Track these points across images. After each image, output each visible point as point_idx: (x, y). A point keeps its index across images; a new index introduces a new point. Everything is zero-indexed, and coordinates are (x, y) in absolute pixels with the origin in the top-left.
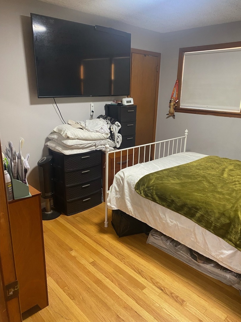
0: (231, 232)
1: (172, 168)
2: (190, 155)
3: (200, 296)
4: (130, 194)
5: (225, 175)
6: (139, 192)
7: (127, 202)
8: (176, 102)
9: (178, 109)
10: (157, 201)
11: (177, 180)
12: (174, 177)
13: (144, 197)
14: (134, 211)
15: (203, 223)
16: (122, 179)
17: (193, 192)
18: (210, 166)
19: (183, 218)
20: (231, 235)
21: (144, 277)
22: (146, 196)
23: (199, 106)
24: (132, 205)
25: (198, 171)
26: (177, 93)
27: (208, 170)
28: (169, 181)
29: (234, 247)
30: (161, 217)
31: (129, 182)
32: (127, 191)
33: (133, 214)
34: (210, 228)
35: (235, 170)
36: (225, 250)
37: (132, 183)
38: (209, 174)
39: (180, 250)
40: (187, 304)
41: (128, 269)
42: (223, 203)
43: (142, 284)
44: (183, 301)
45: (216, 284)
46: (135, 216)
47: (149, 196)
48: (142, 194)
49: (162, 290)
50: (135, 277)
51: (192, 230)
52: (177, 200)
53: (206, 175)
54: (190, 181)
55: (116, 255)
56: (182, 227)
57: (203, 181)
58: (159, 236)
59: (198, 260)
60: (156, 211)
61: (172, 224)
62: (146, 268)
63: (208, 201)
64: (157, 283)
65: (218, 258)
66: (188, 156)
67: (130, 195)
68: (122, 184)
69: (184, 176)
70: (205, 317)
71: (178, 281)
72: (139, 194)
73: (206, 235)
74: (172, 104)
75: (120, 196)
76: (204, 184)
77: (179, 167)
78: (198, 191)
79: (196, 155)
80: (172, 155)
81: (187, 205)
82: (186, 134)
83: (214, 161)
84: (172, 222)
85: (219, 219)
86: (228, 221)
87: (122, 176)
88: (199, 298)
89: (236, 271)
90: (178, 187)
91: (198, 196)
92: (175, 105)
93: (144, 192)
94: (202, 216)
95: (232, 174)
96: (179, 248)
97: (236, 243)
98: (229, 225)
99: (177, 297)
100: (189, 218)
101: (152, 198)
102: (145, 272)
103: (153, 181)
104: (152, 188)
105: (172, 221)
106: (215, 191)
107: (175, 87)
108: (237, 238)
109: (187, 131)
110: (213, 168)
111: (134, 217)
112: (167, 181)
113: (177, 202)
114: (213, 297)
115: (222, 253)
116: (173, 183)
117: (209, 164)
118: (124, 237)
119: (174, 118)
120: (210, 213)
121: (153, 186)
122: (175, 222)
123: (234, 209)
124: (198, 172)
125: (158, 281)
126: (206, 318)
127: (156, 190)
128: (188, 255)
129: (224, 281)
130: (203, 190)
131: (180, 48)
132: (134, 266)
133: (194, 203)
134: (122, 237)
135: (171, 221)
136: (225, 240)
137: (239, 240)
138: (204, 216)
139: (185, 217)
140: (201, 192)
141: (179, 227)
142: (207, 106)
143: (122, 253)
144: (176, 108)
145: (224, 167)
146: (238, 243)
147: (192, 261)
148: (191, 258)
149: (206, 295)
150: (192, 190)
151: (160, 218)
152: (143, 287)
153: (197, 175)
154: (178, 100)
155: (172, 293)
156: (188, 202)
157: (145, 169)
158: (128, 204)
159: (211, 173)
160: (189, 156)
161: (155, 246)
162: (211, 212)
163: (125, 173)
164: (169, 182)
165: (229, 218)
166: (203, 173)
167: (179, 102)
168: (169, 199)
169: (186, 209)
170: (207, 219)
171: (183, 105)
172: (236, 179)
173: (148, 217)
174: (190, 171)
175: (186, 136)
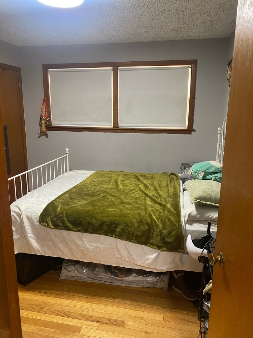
0: (152, 236)
1: (70, 190)
2: (78, 173)
3: (135, 309)
4: (33, 230)
5: (121, 187)
6: (46, 225)
7: (31, 240)
8: (47, 120)
9: (50, 128)
10: (70, 228)
11: (83, 200)
12: (78, 199)
13: (53, 229)
14: (42, 248)
15: (125, 236)
16: (17, 215)
17: (107, 208)
18: (103, 181)
19: (103, 238)
20: (153, 239)
21: (74, 317)
22: (56, 226)
23: (73, 123)
24: (38, 242)
25: (95, 187)
26: (46, 111)
27: (103, 184)
28: (76, 203)
29: (157, 249)
30: (78, 244)
31: (29, 216)
32: (29, 228)
33: (40, 251)
34: (132, 239)
35: (125, 180)
36: (150, 255)
37: (34, 216)
38: (107, 188)
39: (99, 273)
40: (127, 323)
41: (52, 317)
42: (137, 212)
43: (76, 326)
44: (123, 322)
45: (142, 291)
46: (45, 253)
47: (59, 226)
48: (51, 225)
49: (99, 322)
50: (65, 322)
51: (115, 247)
52: (93, 221)
53: (105, 190)
54: (95, 198)
55: (29, 308)
56: (104, 247)
57: (107, 196)
58: (73, 267)
59: (119, 275)
60: (71, 240)
61: (92, 248)
62: (72, 307)
63: (123, 213)
64: (91, 317)
65: (144, 265)
66: (76, 174)
67: (33, 232)
68: (19, 220)
69: (87, 195)
70: (148, 327)
71: (110, 305)
72: (46, 226)
73: (129, 247)
74: (43, 122)
75: (18, 236)
76: (110, 199)
77: (76, 188)
78: (109, 206)
79: (84, 173)
80: (58, 176)
81: (105, 222)
82: (67, 152)
83: (103, 175)
84: (92, 246)
85: (138, 227)
86: (147, 227)
87: (18, 211)
88: (135, 311)
89: (161, 271)
90: (89, 208)
91: (112, 210)
92: (46, 123)
93: (52, 223)
94: (123, 229)
95: (125, 184)
96: (97, 271)
97: (158, 245)
98: (149, 230)
99: (116, 321)
100: (110, 236)
101: (64, 227)
102: (72, 311)
103: (59, 208)
104: (61, 215)
105: (92, 244)
106: (122, 203)
107: (43, 104)
108: (158, 240)
109: (67, 149)
110: (106, 182)
111: (43, 255)
112: (74, 204)
113: (94, 223)
114: (145, 305)
115: (148, 259)
116: (82, 205)
117: (101, 179)
118: (31, 283)
119: (47, 137)
120: (130, 225)
121: (62, 213)
122: (95, 245)
123: (148, 215)
124: (96, 189)
125: (90, 314)
126: (150, 327)
127: (68, 216)
128: (108, 274)
129: (148, 286)
130: (113, 205)
131: (43, 65)
132: (58, 311)
133: (111, 219)
134: (27, 284)
135: (90, 245)
136: (148, 246)
137: (160, 242)
138: (124, 229)
139: (104, 236)
140: (112, 207)
141: (100, 248)
142: (81, 123)
143: (36, 303)
144: (48, 126)
145: (115, 179)
146: (160, 244)
147: (114, 279)
148: (112, 276)
149: (140, 306)
150: (103, 207)
151: (77, 246)
152: (78, 330)
153: (97, 191)
154: (49, 118)
155: (109, 320)
156: (106, 219)
157: (41, 197)
158: (33, 242)
159: (107, 187)
160: (78, 175)
161: (71, 279)
162: (130, 223)
163: (20, 206)
164: (78, 205)
165: (147, 224)
166: (102, 189)
167: (50, 119)
168: (85, 222)
169: (105, 228)
170: (128, 231)
171: (54, 123)
172: (132, 188)
173: (62, 249)
174: (88, 189)
175: (67, 154)
